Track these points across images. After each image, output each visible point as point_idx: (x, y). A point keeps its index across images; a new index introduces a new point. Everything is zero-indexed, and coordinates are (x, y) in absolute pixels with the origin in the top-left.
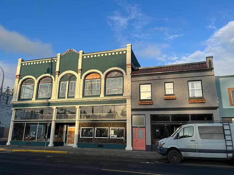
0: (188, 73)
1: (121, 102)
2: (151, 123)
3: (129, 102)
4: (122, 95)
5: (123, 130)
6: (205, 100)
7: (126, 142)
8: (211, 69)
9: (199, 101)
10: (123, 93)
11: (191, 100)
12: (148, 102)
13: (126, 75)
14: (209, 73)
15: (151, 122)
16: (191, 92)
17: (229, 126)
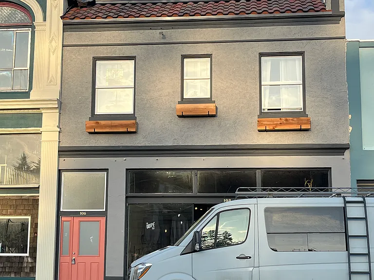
0: (273, 24)
1: (22, 121)
2: (126, 197)
3: (50, 121)
4: (26, 95)
5: (24, 226)
6: (309, 122)
7: (33, 269)
8: (337, 16)
9: (292, 124)
10: (31, 88)
11: (266, 121)
12: (122, 126)
13: (45, 20)
14: (329, 29)
15: (130, 194)
16: (268, 92)
17: (365, 207)
